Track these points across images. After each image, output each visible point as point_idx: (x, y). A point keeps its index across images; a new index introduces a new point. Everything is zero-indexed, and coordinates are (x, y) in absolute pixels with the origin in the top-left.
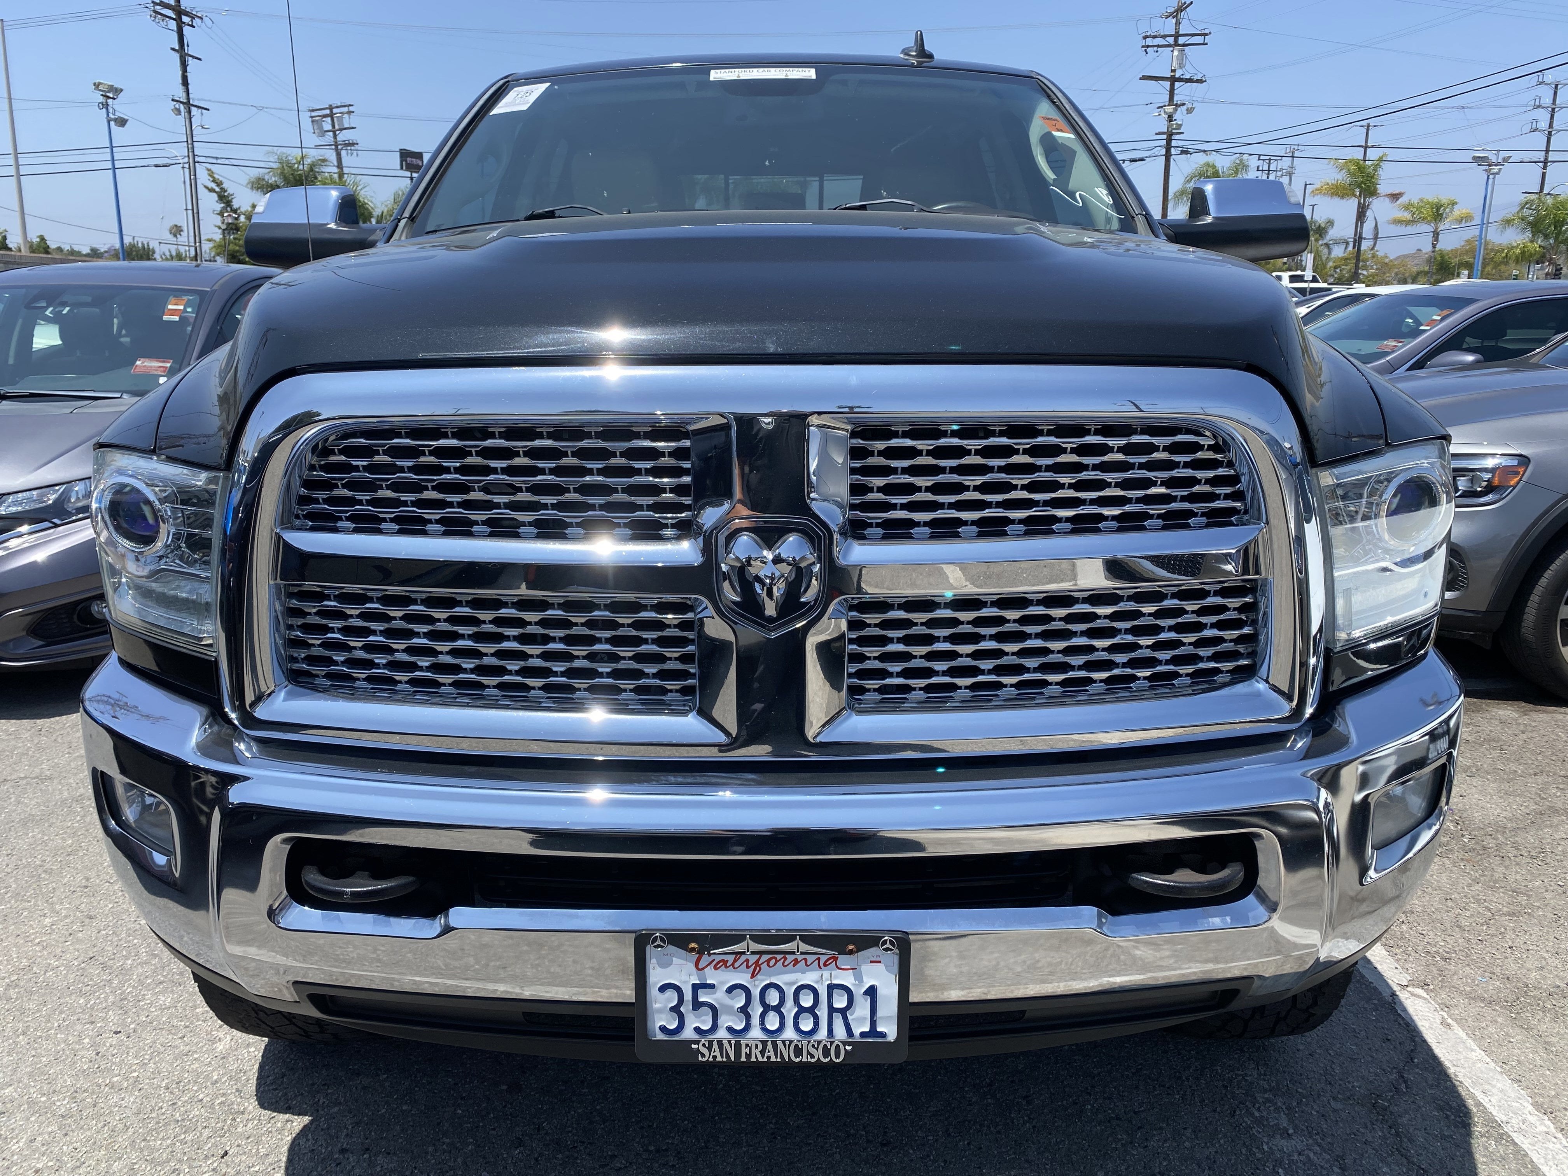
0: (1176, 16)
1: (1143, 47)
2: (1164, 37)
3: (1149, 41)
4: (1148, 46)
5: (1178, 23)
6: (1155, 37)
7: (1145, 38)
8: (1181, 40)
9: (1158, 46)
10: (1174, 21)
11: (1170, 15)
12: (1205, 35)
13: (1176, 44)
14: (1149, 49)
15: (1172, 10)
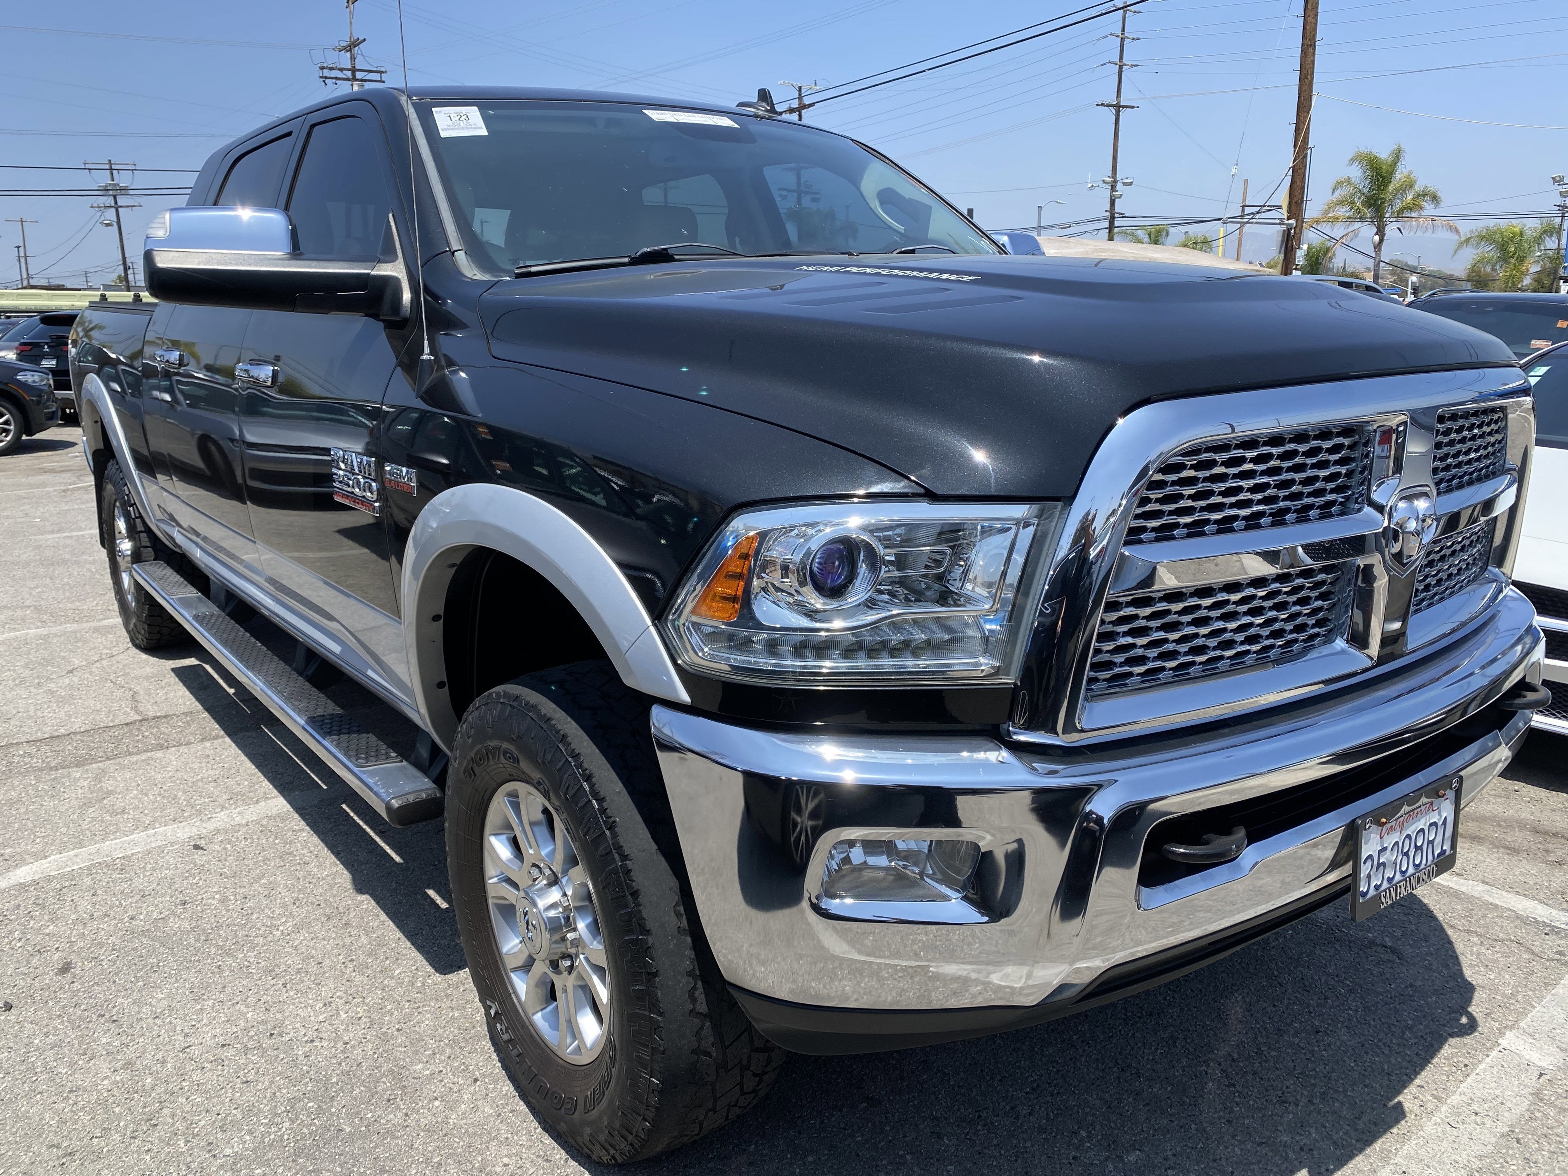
0: (350, 50)
1: (321, 77)
2: (341, 70)
3: (326, 73)
4: (326, 78)
5: (353, 58)
6: (331, 69)
7: (322, 68)
8: (359, 75)
9: (336, 78)
10: (348, 54)
11: (344, 49)
12: (381, 72)
13: (354, 79)
14: (327, 81)
15: (345, 44)
